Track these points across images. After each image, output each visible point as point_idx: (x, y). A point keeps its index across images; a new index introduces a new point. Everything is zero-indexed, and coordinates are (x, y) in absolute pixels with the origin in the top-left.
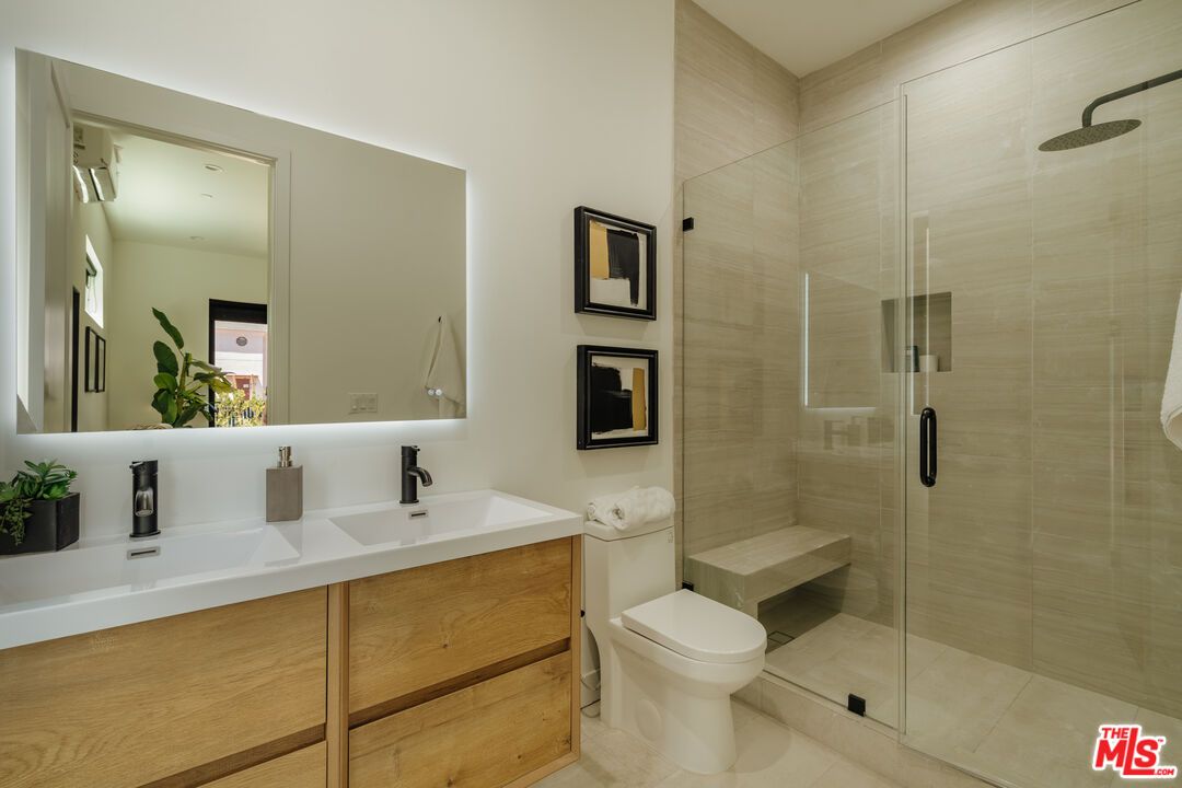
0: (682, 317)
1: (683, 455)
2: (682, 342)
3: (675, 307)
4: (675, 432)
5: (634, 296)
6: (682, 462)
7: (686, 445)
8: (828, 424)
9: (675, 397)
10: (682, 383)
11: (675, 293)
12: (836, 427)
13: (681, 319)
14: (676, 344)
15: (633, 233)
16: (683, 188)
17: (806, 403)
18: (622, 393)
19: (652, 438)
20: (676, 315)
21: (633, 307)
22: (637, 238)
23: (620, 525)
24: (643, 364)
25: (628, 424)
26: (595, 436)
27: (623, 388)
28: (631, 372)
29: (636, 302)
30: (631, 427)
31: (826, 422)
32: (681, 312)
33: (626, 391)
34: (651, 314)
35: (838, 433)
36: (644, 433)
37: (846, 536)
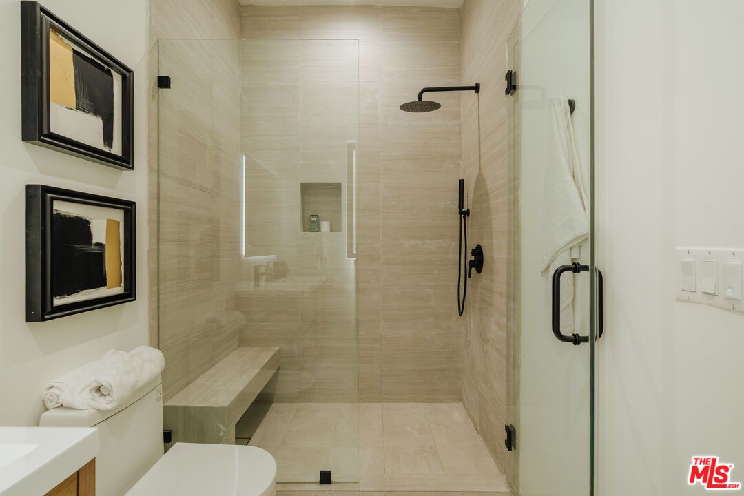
0: (157, 171)
1: (158, 307)
2: (157, 196)
3: (150, 161)
4: (151, 285)
5: (108, 138)
6: (158, 314)
7: (161, 296)
8: (256, 268)
9: (150, 251)
10: (157, 237)
11: (150, 146)
12: (262, 270)
13: (156, 174)
14: (151, 197)
15: (106, 67)
16: (157, 46)
17: (244, 254)
18: (93, 247)
19: (129, 294)
20: (151, 169)
21: (106, 149)
22: (111, 76)
23: (104, 404)
24: (118, 215)
25: (102, 282)
26: (58, 301)
27: (94, 241)
28: (104, 223)
29: (111, 146)
30: (105, 284)
31: (255, 267)
32: (156, 167)
33: (98, 244)
34: (128, 162)
35: (263, 274)
36: (120, 290)
37: (277, 348)
